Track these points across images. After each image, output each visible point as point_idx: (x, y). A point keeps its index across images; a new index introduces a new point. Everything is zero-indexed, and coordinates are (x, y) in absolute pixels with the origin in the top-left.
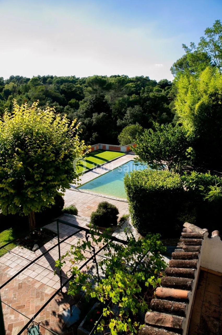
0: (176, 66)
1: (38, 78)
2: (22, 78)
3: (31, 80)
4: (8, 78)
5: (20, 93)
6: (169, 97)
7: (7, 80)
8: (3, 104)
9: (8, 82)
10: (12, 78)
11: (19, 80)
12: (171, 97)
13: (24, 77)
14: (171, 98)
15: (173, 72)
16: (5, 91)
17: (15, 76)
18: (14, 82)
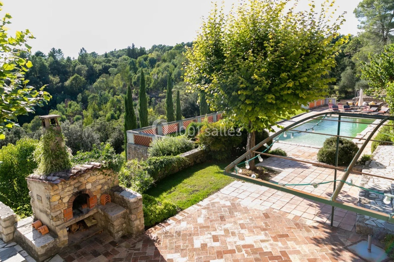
0: (363, 6)
1: (181, 45)
2: (164, 46)
3: (174, 48)
4: (151, 48)
5: (165, 61)
6: (347, 52)
7: (150, 50)
8: (149, 72)
9: (151, 51)
10: (154, 47)
11: (162, 48)
12: (349, 52)
13: (167, 45)
14: (348, 54)
15: (357, 15)
16: (150, 60)
17: (157, 45)
18: (157, 50)
